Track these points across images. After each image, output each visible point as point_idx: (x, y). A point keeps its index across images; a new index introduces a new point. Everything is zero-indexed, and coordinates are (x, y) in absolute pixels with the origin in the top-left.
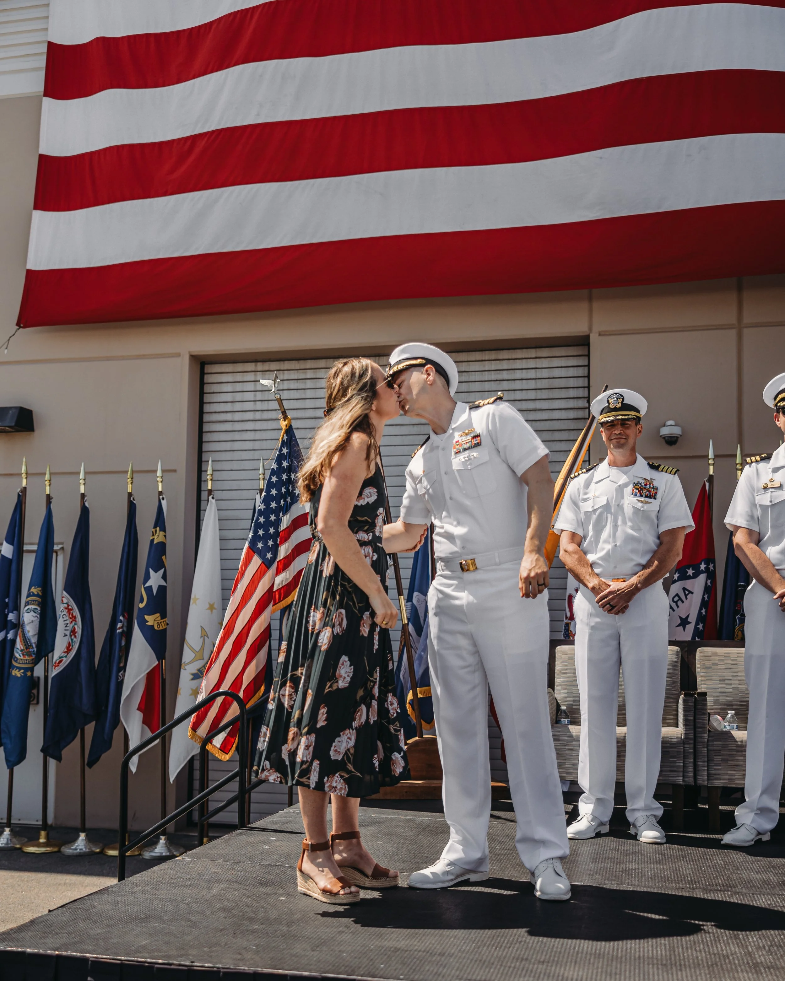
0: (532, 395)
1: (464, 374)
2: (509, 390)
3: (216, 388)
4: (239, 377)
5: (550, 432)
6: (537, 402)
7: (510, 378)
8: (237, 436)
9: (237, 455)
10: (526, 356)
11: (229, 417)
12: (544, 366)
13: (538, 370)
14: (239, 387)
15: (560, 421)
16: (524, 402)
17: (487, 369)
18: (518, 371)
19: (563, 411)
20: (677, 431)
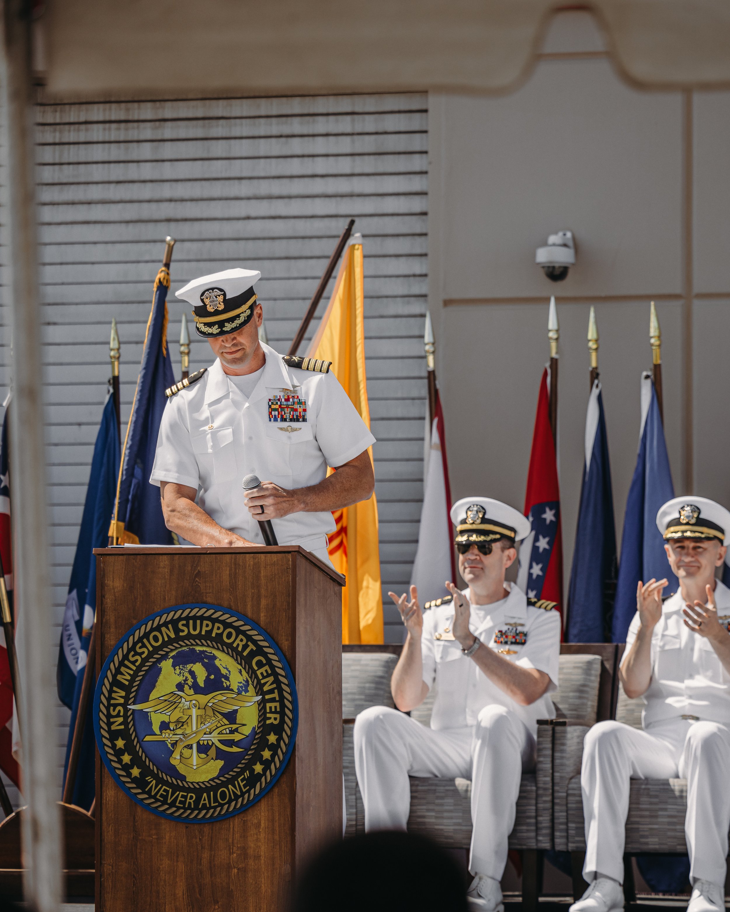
1: (221, 122)
2: (303, 156)
5: (379, 239)
6: (355, 179)
7: (305, 132)
13: (356, 117)
15: (396, 218)
16: (331, 180)
17: (263, 113)
18: (320, 118)
19: (402, 198)
20: (564, 257)
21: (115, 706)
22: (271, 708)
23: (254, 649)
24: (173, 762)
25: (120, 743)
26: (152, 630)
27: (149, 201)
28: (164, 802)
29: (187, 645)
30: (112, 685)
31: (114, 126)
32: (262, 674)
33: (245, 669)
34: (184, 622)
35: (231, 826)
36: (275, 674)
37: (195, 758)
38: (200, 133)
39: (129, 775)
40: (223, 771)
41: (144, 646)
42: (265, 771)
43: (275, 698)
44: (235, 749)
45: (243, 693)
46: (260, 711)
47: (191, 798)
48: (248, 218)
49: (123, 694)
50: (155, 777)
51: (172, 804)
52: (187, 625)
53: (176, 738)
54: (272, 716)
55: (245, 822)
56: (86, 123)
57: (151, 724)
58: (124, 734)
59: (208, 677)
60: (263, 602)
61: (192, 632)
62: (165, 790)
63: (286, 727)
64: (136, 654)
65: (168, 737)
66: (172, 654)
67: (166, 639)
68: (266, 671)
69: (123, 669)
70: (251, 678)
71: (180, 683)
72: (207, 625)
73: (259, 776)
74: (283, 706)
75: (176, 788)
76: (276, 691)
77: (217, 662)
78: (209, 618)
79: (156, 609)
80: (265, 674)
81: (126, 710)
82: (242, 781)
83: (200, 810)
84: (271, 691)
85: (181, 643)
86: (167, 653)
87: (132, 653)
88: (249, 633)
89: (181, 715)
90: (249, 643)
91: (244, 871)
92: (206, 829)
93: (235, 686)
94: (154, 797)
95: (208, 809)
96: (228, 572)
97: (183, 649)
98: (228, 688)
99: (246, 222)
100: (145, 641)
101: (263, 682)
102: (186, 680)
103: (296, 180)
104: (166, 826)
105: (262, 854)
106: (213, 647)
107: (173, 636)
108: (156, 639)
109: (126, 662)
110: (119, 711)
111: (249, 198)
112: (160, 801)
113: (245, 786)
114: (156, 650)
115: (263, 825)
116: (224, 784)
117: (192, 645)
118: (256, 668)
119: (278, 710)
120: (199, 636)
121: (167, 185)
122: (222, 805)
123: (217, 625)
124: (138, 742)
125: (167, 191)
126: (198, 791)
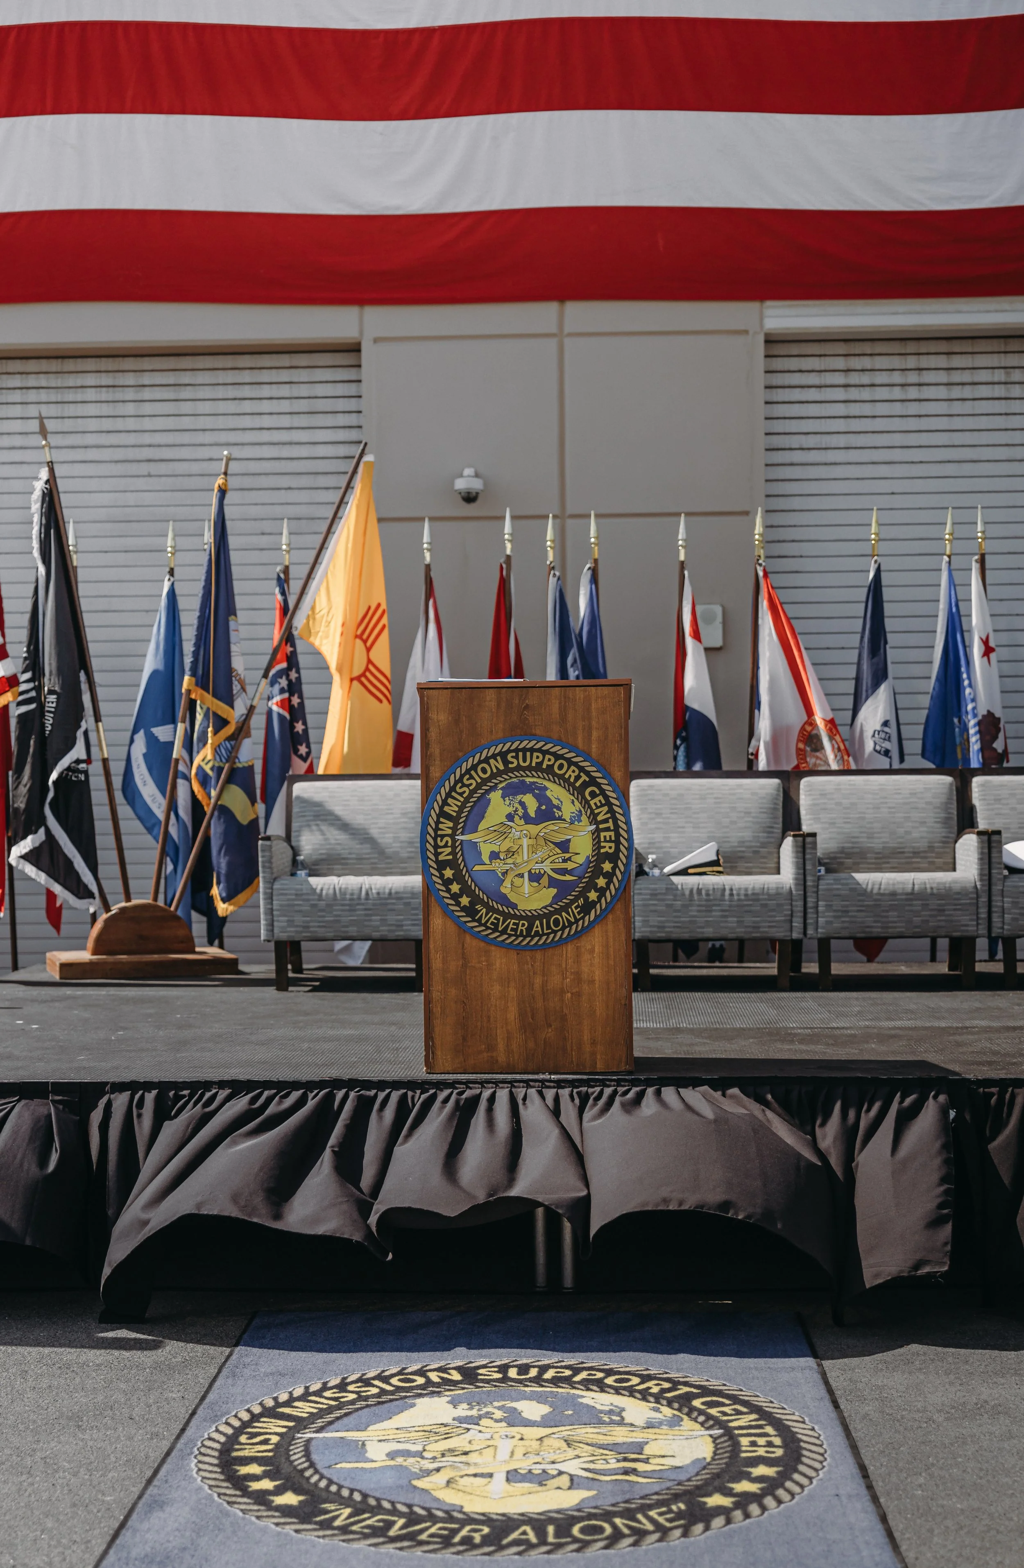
0: (285, 421)
1: (189, 388)
2: (254, 414)
5: (312, 476)
6: (294, 431)
7: (254, 396)
10: (278, 365)
12: (302, 380)
13: (293, 385)
16: (275, 432)
17: (221, 382)
19: (328, 446)
20: (476, 485)
21: (443, 836)
22: (605, 837)
23: (587, 779)
24: (503, 890)
25: (448, 873)
26: (480, 762)
27: (133, 446)
28: (495, 930)
29: (517, 777)
30: (438, 816)
31: (104, 389)
32: (595, 804)
33: (577, 799)
34: (514, 754)
35: (564, 952)
36: (609, 804)
37: (527, 886)
38: (172, 396)
39: (458, 904)
40: (556, 899)
41: (472, 777)
42: (599, 898)
43: (609, 827)
44: (568, 878)
45: (576, 823)
46: (594, 840)
47: (523, 925)
48: (211, 459)
49: (451, 824)
50: (486, 905)
51: (504, 932)
52: (517, 757)
53: (507, 867)
54: (607, 845)
55: (578, 948)
56: (82, 387)
57: (480, 853)
58: (451, 864)
59: (539, 808)
60: (595, 734)
61: (522, 764)
62: (496, 918)
63: (621, 854)
64: (464, 785)
65: (498, 866)
66: (501, 786)
67: (495, 771)
68: (600, 801)
69: (450, 801)
70: (584, 808)
71: (510, 814)
72: (538, 757)
73: (593, 904)
74: (618, 835)
75: (507, 916)
76: (610, 820)
77: (548, 793)
78: (539, 750)
79: (483, 742)
80: (599, 804)
81: (454, 841)
82: (576, 908)
83: (533, 937)
84: (606, 821)
85: (510, 774)
86: (497, 784)
87: (460, 785)
88: (581, 764)
89: (512, 844)
90: (582, 774)
91: (578, 995)
92: (539, 955)
93: (567, 816)
94: (485, 925)
95: (541, 936)
96: (557, 705)
97: (513, 780)
98: (560, 818)
99: (210, 462)
100: (473, 772)
101: (596, 811)
102: (516, 811)
103: (248, 431)
104: (497, 954)
105: (597, 978)
106: (544, 778)
107: (501, 767)
108: (484, 771)
109: (453, 794)
110: (447, 842)
111: (211, 445)
112: (490, 928)
113: (579, 913)
114: (484, 781)
115: (596, 950)
116: (558, 912)
117: (522, 776)
118: (589, 798)
119: (613, 838)
120: (529, 768)
121: (147, 434)
122: (555, 932)
123: (547, 757)
124: (467, 871)
125: (147, 439)
126: (531, 919)
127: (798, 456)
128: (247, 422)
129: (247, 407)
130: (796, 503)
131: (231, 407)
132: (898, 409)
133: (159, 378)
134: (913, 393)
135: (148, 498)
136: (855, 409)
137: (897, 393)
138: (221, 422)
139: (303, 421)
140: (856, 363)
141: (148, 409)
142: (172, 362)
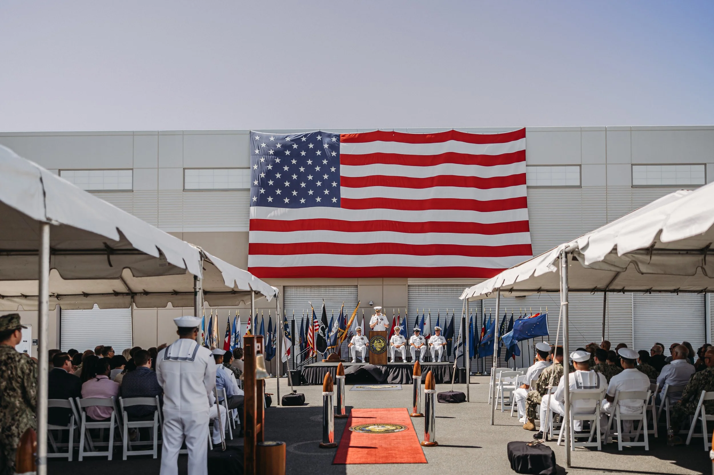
0: (348, 294)
3: (287, 291)
4: (291, 289)
8: (291, 301)
9: (292, 304)
11: (290, 297)
13: (348, 290)
14: (291, 291)
20: (372, 303)
34: (377, 337)
40: (381, 350)
53: (376, 347)
58: (372, 347)
71: (377, 342)
77: (380, 341)
81: (372, 345)
106: (380, 339)
126: (378, 351)
127: (412, 299)
128: (343, 294)
129: (343, 292)
130: (412, 305)
131: (341, 292)
132: (425, 293)
133: (331, 289)
134: (427, 292)
135: (330, 304)
136: (420, 294)
137: (425, 292)
138: (339, 294)
139: (350, 294)
140: (420, 288)
141: (330, 293)
142: (333, 287)
